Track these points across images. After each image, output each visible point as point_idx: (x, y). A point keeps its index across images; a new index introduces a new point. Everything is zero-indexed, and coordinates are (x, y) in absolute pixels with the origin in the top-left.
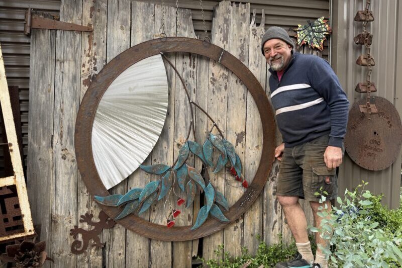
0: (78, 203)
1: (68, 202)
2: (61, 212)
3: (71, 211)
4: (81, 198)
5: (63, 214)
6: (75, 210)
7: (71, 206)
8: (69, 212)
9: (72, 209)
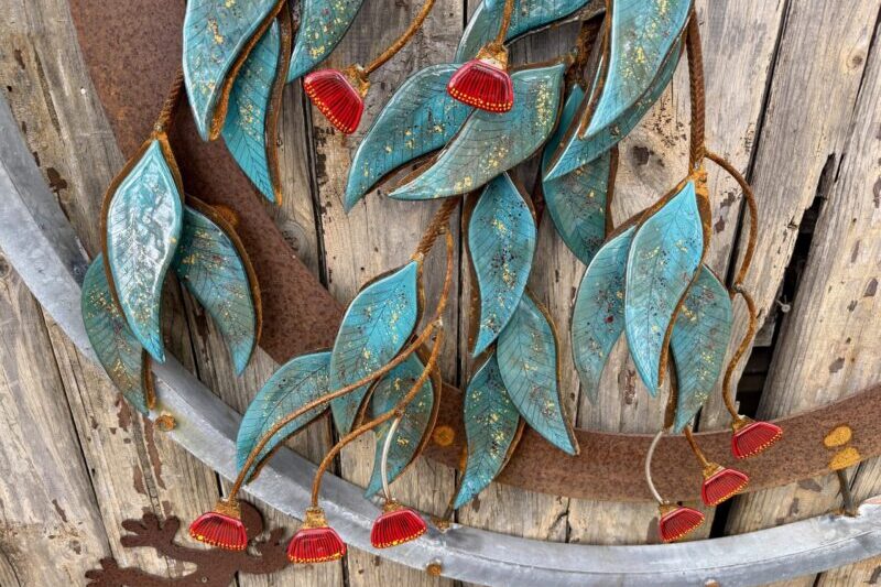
0: (89, 474)
1: (40, 472)
2: (19, 511)
3: (64, 505)
4: (97, 452)
5: (29, 515)
6: (83, 501)
7: (60, 486)
8: (61, 512)
9: (69, 498)
